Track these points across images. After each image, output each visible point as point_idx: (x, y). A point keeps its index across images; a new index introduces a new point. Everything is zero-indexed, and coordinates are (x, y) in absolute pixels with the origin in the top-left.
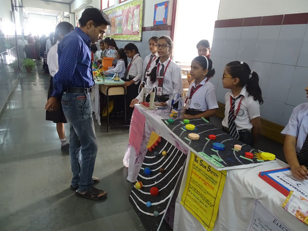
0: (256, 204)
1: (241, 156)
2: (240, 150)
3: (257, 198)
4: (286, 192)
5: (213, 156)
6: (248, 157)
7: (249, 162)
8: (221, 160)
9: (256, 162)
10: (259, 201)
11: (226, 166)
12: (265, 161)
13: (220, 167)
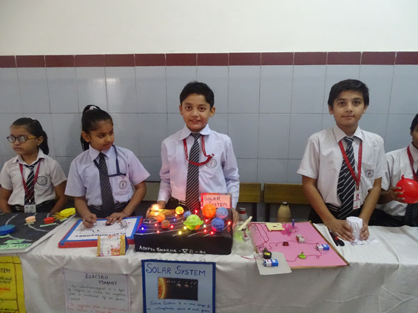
0: (64, 273)
1: (41, 226)
2: (35, 220)
3: (62, 266)
4: (93, 243)
5: (8, 242)
6: (50, 222)
7: (53, 227)
8: (21, 240)
9: (60, 223)
10: (65, 267)
11: (32, 242)
12: (68, 217)
13: (27, 247)
